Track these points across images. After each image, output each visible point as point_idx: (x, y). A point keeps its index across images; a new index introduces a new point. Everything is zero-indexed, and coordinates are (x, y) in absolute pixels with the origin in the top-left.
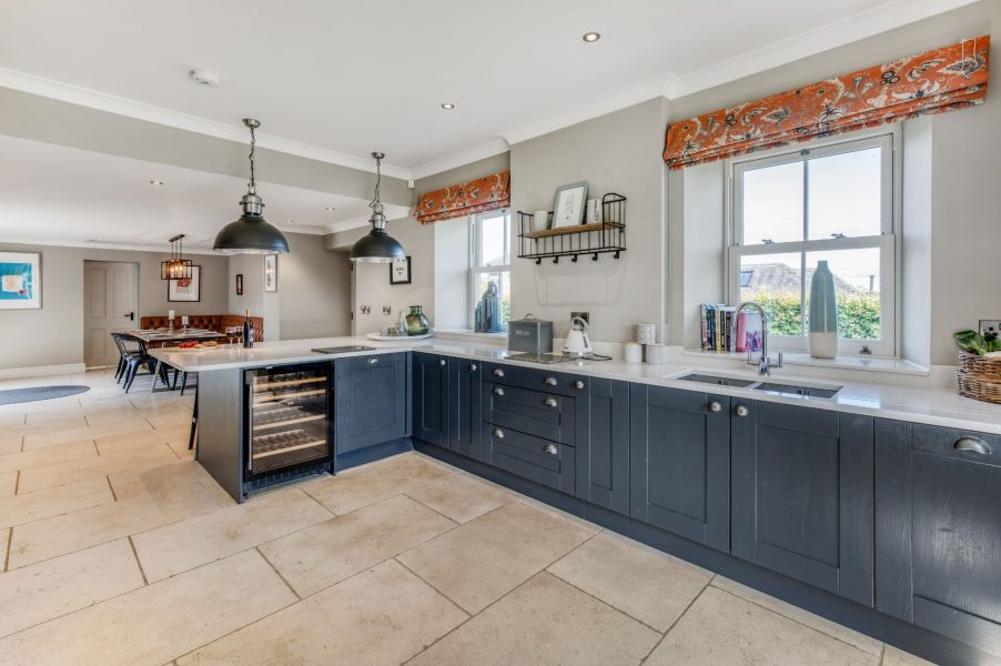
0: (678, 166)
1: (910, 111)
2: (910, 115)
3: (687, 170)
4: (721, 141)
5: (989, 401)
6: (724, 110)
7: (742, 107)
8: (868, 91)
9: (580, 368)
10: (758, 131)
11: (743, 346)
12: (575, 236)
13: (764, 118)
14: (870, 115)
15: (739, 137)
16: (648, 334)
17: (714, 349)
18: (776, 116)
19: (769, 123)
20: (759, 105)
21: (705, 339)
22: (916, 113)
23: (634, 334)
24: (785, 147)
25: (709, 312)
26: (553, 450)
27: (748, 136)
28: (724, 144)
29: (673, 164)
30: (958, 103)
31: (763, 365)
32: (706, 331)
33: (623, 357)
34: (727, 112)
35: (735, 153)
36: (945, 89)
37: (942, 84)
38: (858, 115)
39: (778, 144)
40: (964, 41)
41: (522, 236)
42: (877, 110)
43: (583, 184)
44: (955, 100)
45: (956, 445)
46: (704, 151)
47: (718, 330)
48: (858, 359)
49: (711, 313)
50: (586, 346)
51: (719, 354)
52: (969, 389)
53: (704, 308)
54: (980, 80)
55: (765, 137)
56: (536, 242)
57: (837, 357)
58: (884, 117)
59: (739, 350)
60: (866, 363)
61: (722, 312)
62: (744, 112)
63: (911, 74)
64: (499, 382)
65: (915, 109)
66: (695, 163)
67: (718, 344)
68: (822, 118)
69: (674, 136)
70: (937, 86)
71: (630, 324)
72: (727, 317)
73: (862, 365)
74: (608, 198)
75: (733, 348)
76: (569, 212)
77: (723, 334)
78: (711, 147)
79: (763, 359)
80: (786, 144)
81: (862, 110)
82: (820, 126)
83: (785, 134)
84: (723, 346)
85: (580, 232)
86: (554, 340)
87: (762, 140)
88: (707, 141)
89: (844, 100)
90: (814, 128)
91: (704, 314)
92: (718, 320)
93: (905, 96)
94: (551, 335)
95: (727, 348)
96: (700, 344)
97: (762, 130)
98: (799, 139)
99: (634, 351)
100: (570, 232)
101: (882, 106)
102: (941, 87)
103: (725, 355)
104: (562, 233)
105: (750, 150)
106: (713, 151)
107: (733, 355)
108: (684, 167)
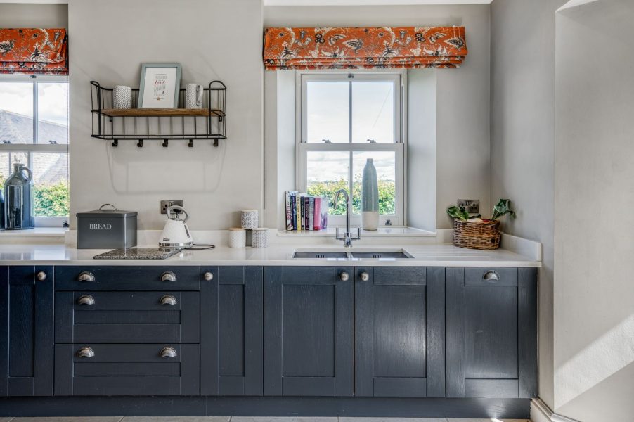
0: (274, 67)
1: (427, 62)
2: (427, 65)
3: (279, 71)
4: (315, 54)
5: (475, 248)
6: (314, 28)
7: (327, 30)
8: (410, 43)
9: (182, 259)
10: (343, 53)
11: (319, 225)
12: (165, 120)
13: (345, 43)
14: (410, 60)
15: (328, 54)
16: (253, 221)
17: (295, 229)
18: (354, 44)
19: (350, 48)
20: (339, 32)
21: (289, 222)
22: (430, 65)
23: (238, 220)
24: (355, 70)
25: (291, 197)
26: (172, 353)
27: (335, 55)
28: (316, 57)
29: (269, 65)
30: (449, 64)
31: (348, 239)
32: (290, 214)
33: (228, 244)
34: (316, 31)
35: (320, 66)
36: (448, 54)
37: (448, 50)
38: (403, 58)
39: (351, 66)
40: (454, 26)
41: (99, 111)
42: (414, 57)
43: (176, 65)
44: (449, 62)
45: (485, 277)
46: (299, 59)
47: (298, 213)
48: (384, 229)
49: (293, 198)
50: (188, 236)
51: (299, 233)
52: (463, 242)
53: (288, 195)
54: (462, 53)
55: (346, 59)
56: (111, 121)
57: (378, 229)
58: (415, 63)
59: (316, 229)
60: (388, 231)
61: (302, 198)
62: (330, 34)
63: (431, 38)
64: (88, 288)
65: (431, 62)
66: (288, 67)
67: (299, 224)
68: (384, 54)
69: (272, 40)
70: (445, 51)
71: (232, 210)
72: (306, 202)
73: (386, 233)
74: (214, 86)
75: (311, 227)
76: (161, 92)
77: (302, 216)
78: (306, 57)
79: (348, 234)
80: (356, 67)
81: (407, 55)
82: (381, 60)
83: (359, 60)
84: (302, 226)
85: (171, 116)
86: (139, 232)
87: (343, 60)
88: (303, 51)
89: (396, 45)
90: (377, 60)
91: (288, 200)
92: (298, 205)
93: (430, 52)
94: (135, 227)
95: (306, 227)
96: (285, 227)
97: (345, 52)
98: (365, 66)
99: (239, 236)
100: (158, 114)
101: (418, 55)
102: (447, 51)
103: (305, 233)
104: (149, 114)
105: (332, 67)
106: (305, 61)
107: (311, 233)
108: (277, 69)
